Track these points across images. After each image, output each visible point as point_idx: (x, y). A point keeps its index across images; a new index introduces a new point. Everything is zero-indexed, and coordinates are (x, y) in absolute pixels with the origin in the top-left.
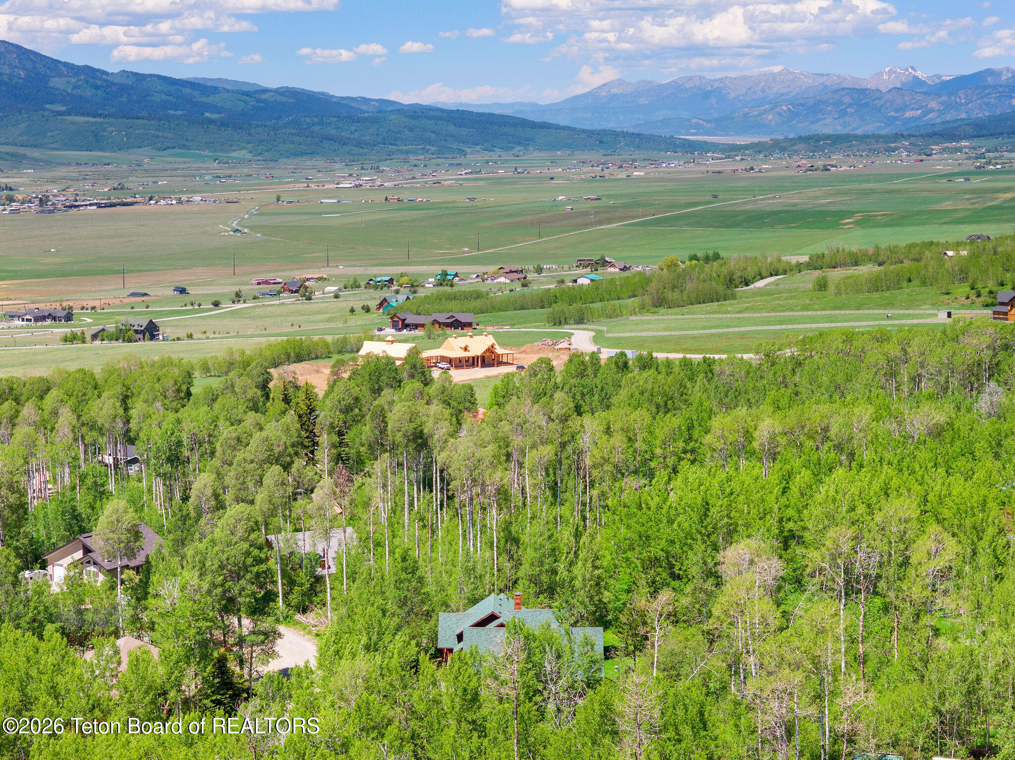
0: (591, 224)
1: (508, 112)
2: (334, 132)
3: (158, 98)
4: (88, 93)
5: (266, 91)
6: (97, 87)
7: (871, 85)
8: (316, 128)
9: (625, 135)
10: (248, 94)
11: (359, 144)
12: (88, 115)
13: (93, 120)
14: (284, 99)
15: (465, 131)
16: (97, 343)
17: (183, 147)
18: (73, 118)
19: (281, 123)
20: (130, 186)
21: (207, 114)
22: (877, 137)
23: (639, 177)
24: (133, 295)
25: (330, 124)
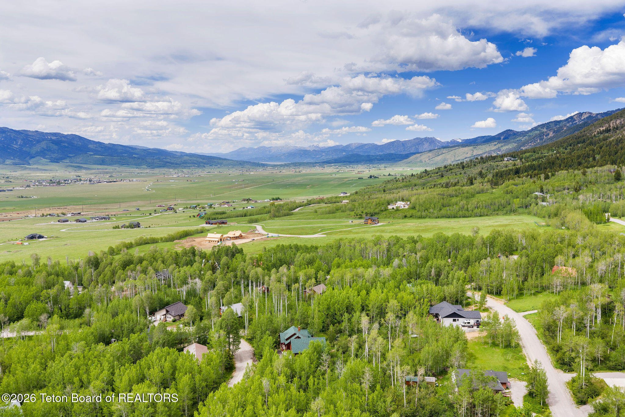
0: (242, 188)
1: (215, 156)
2: (169, 161)
3: (120, 151)
4: (100, 149)
5: (150, 149)
6: (102, 148)
7: (308, 149)
8: (164, 160)
9: (247, 162)
10: (145, 150)
11: (176, 164)
12: (100, 155)
13: (101, 157)
14: (155, 151)
15: (204, 161)
16: (123, 229)
17: (128, 165)
18: (96, 156)
19: (154, 158)
20: (114, 175)
21: (134, 155)
22: (311, 163)
23: (252, 174)
24: (124, 210)
25: (168, 159)
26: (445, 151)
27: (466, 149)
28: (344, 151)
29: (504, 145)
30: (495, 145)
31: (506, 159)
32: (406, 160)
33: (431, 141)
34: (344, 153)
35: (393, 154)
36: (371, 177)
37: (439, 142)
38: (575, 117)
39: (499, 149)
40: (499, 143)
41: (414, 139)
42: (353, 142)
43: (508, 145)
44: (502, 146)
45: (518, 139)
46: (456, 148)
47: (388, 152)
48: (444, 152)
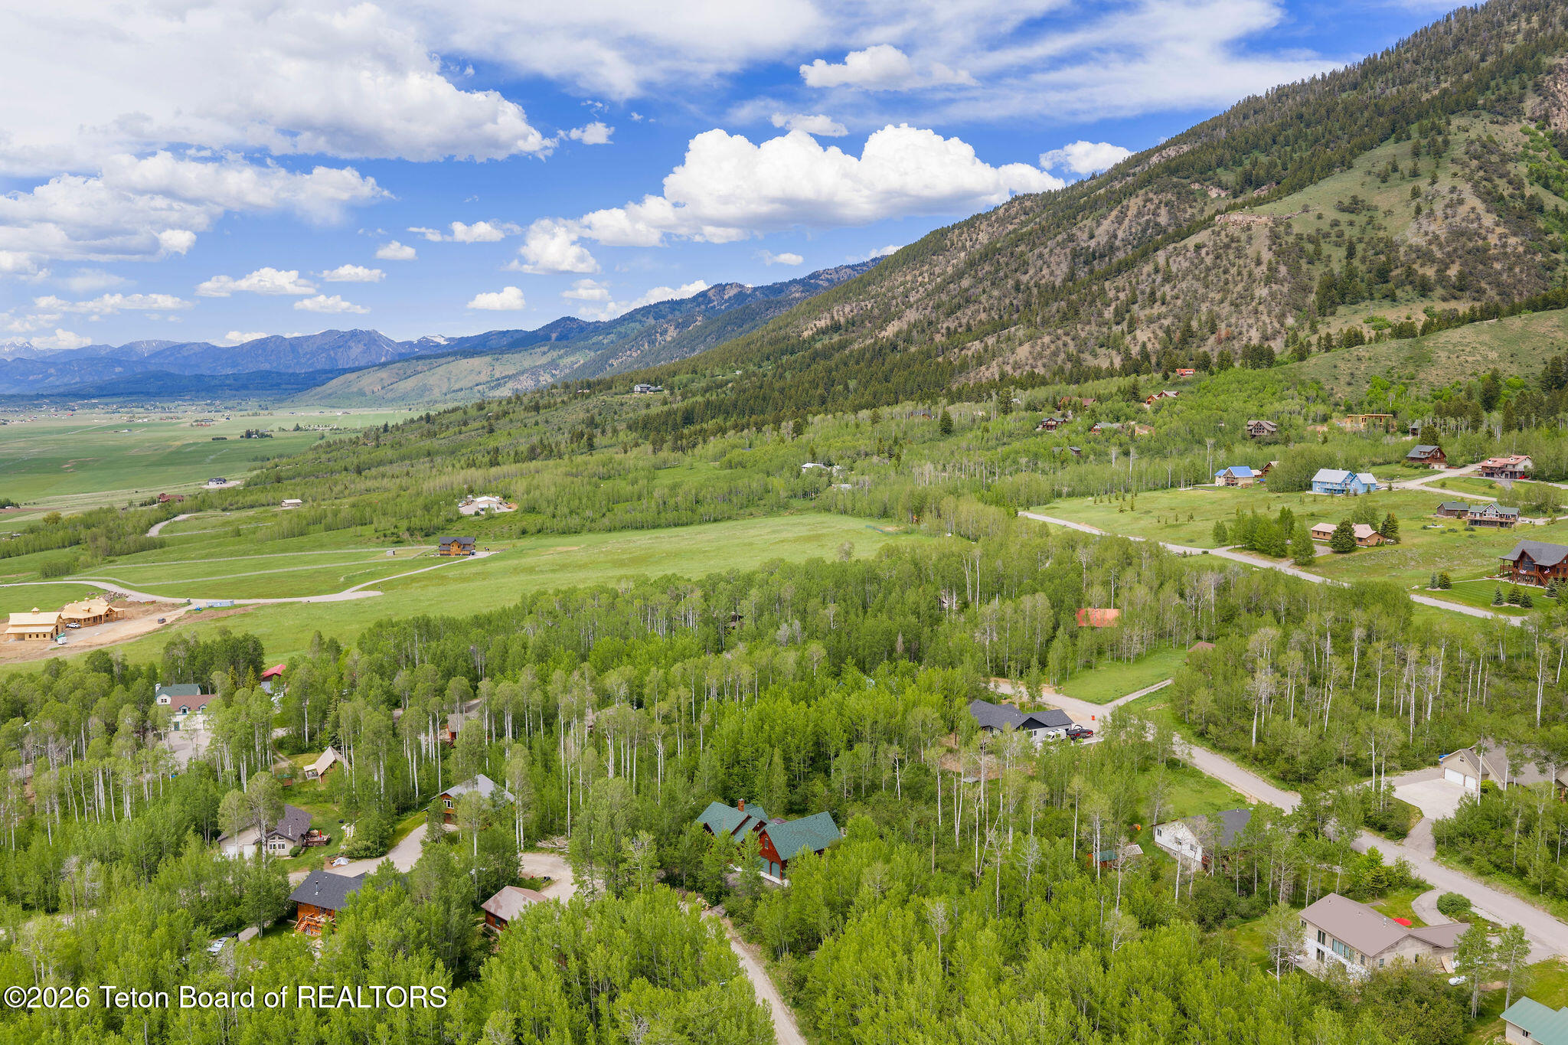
22: (21, 397)
26: (421, 365)
27: (476, 362)
28: (119, 363)
29: (566, 354)
30: (544, 353)
31: (637, 388)
32: (319, 389)
33: (370, 339)
34: (118, 369)
35: (269, 373)
36: (249, 435)
37: (389, 342)
38: (711, 294)
39: (553, 364)
40: (553, 348)
41: (323, 334)
42: (144, 339)
43: (573, 353)
44: (561, 357)
45: (594, 340)
46: (450, 359)
47: (252, 367)
48: (419, 368)
